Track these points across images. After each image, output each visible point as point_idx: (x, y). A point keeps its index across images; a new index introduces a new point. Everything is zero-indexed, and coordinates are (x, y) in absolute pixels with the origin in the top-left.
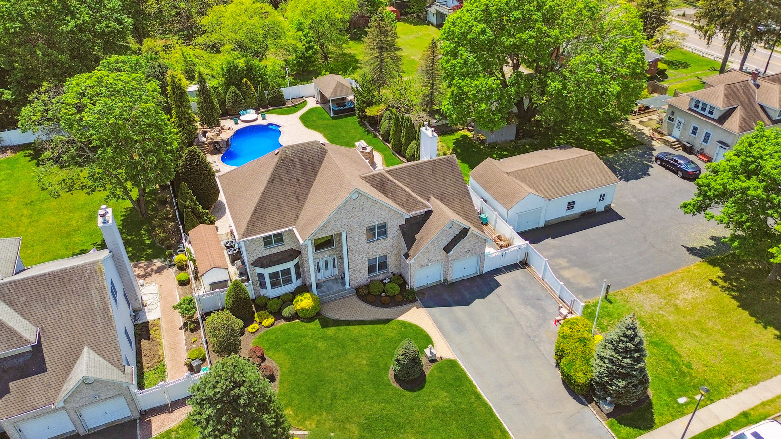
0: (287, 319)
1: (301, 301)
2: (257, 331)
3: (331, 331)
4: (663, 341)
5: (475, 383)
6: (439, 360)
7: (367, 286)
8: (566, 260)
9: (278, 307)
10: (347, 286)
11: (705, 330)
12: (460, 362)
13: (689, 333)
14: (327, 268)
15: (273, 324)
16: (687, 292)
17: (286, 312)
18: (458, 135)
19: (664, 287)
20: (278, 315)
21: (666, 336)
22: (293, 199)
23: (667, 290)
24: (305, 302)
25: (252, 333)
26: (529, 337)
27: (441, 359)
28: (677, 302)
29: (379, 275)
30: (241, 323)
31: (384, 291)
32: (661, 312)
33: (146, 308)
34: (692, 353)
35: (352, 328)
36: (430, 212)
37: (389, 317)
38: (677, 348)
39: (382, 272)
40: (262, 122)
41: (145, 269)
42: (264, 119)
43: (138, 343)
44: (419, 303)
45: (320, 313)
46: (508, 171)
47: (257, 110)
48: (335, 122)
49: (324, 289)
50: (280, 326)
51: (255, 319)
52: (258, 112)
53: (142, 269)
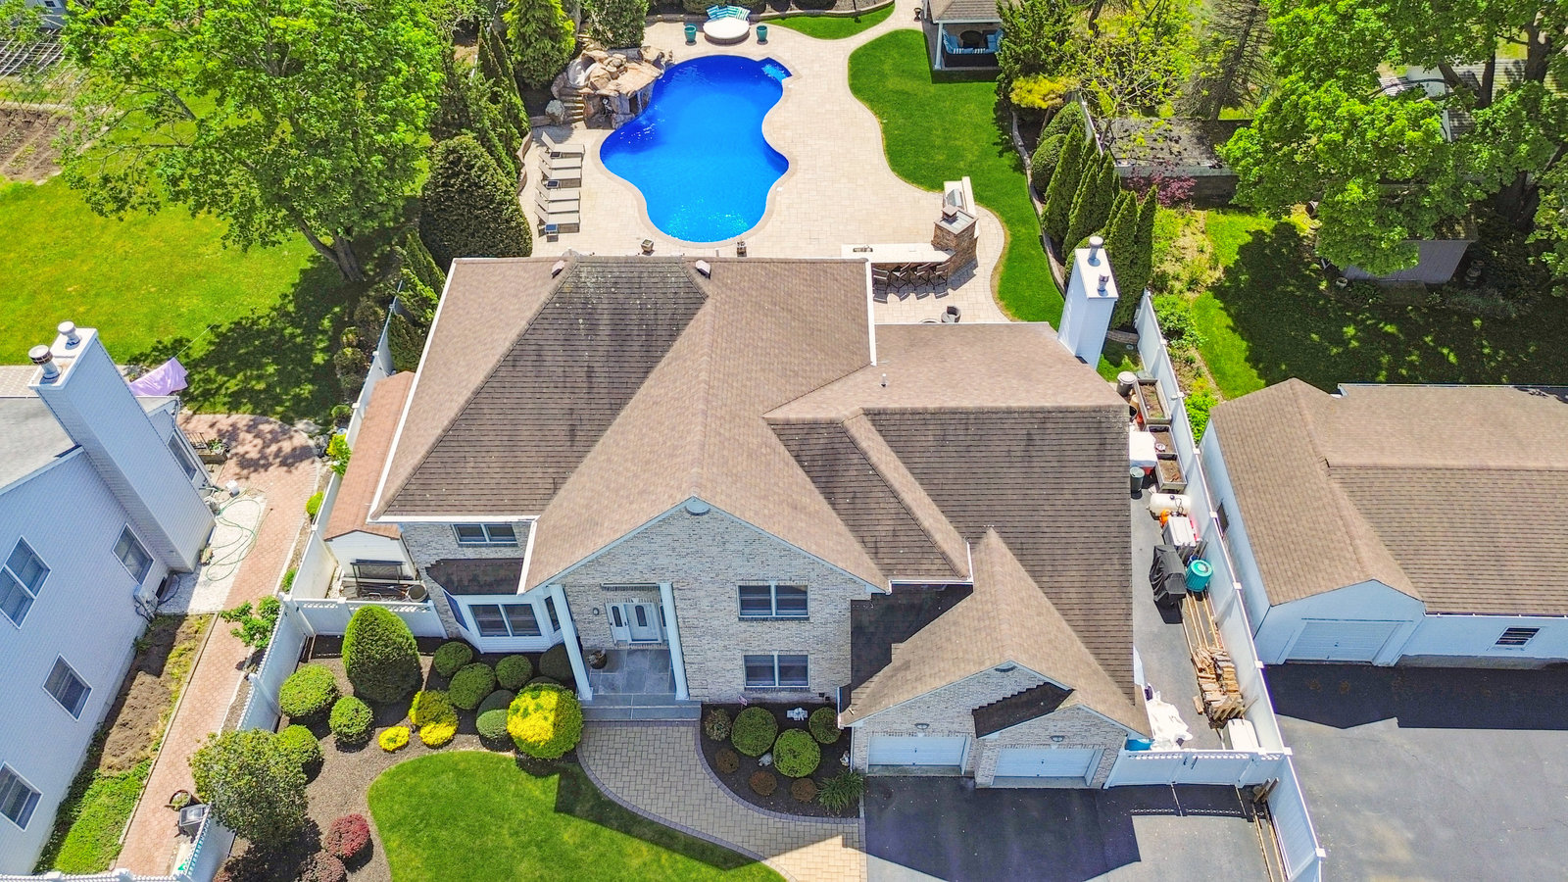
0: (488, 741)
1: (527, 712)
2: (400, 748)
3: (572, 832)
7: (734, 710)
9: (474, 700)
10: (681, 694)
14: (642, 621)
15: (448, 742)
17: (485, 724)
18: (1266, 221)
20: (467, 721)
22: (560, 429)
25: (385, 750)
29: (780, 691)
30: (366, 713)
31: (770, 751)
33: (204, 569)
36: (965, 590)
37: (749, 848)
39: (788, 684)
40: (751, 51)
41: (266, 445)
42: (762, 40)
43: (130, 678)
44: (856, 826)
45: (571, 756)
46: (1336, 459)
47: (755, 11)
48: (934, 89)
49: (619, 677)
50: (465, 757)
51: (412, 712)
52: (754, 16)
53: (259, 442)
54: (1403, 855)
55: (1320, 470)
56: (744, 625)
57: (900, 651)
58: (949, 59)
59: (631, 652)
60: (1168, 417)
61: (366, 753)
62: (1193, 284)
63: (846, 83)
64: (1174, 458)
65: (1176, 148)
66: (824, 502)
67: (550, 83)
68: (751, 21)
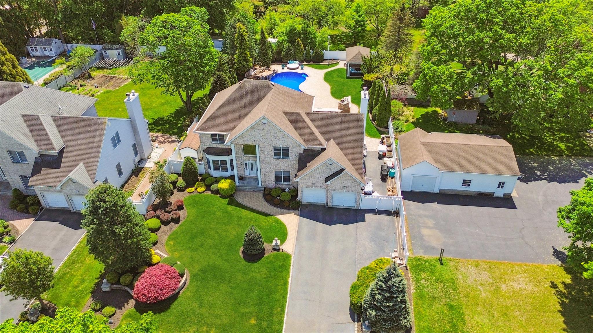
0: (213, 192)
1: (223, 183)
2: (192, 192)
3: (230, 208)
4: (460, 307)
5: (291, 274)
6: (281, 251)
7: (272, 189)
8: (434, 222)
9: (211, 183)
10: (260, 185)
11: (507, 315)
12: (292, 258)
13: (489, 311)
14: (252, 169)
15: (203, 192)
16: (520, 282)
17: (213, 187)
18: (430, 110)
19: (502, 271)
20: (208, 188)
21: (466, 305)
22: (237, 115)
23: (502, 274)
24: (224, 185)
25: (189, 193)
26: (356, 262)
27: (283, 251)
28: (503, 286)
29: (283, 185)
30: (185, 184)
31: (279, 196)
32: (480, 287)
33: (148, 160)
34: (478, 326)
35: (243, 210)
37: (271, 213)
38: (466, 317)
39: (286, 183)
40: (299, 71)
41: (165, 139)
42: (302, 69)
43: (131, 176)
44: (298, 212)
45: (232, 195)
46: (422, 141)
47: (301, 63)
48: (346, 80)
49: (245, 182)
50: (207, 195)
51: (195, 186)
52: (301, 64)
53: (164, 139)
54: (432, 225)
55: (419, 144)
56: (274, 160)
57: (309, 164)
58: (351, 74)
59: (249, 178)
60: (391, 143)
61: (184, 193)
62: (407, 121)
63: (323, 78)
64: (391, 151)
65: (406, 91)
66: (294, 129)
67: (245, 74)
68: (300, 65)
